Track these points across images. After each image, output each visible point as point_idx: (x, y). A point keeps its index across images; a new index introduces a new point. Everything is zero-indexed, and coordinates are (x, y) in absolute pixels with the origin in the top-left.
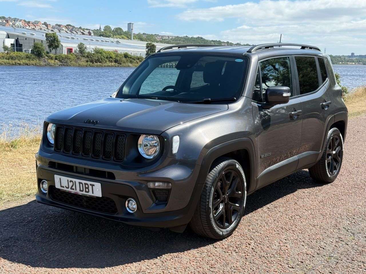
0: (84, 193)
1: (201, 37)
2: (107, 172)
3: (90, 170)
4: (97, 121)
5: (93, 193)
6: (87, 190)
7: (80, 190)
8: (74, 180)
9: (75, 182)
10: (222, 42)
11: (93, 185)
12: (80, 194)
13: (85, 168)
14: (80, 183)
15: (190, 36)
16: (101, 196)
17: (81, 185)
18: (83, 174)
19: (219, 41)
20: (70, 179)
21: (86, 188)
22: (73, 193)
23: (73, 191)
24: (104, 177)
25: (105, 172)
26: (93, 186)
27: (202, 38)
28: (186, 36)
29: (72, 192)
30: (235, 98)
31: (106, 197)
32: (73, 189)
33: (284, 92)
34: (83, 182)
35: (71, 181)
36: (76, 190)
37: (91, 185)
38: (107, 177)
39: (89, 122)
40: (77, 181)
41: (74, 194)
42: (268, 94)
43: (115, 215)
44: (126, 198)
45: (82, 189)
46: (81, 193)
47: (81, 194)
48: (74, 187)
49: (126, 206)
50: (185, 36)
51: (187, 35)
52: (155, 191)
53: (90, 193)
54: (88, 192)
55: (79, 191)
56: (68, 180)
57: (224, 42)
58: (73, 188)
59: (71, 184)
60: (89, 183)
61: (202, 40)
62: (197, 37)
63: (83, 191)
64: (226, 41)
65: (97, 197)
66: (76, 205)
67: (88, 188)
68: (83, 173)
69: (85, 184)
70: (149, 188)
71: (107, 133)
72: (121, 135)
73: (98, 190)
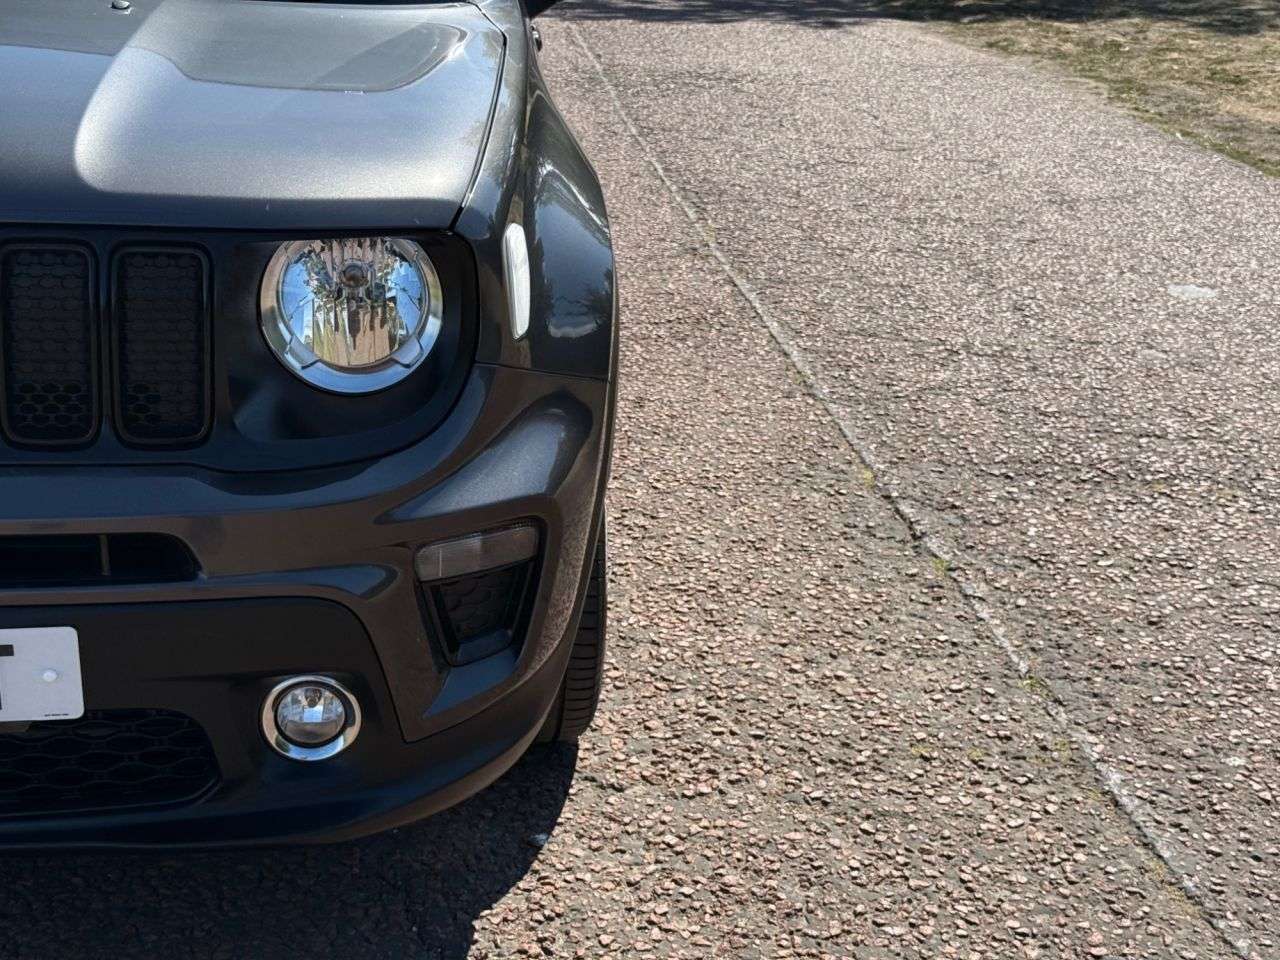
16: (73, 709)
70: (425, 582)
71: (16, 253)
72: (155, 255)
73: (49, 676)
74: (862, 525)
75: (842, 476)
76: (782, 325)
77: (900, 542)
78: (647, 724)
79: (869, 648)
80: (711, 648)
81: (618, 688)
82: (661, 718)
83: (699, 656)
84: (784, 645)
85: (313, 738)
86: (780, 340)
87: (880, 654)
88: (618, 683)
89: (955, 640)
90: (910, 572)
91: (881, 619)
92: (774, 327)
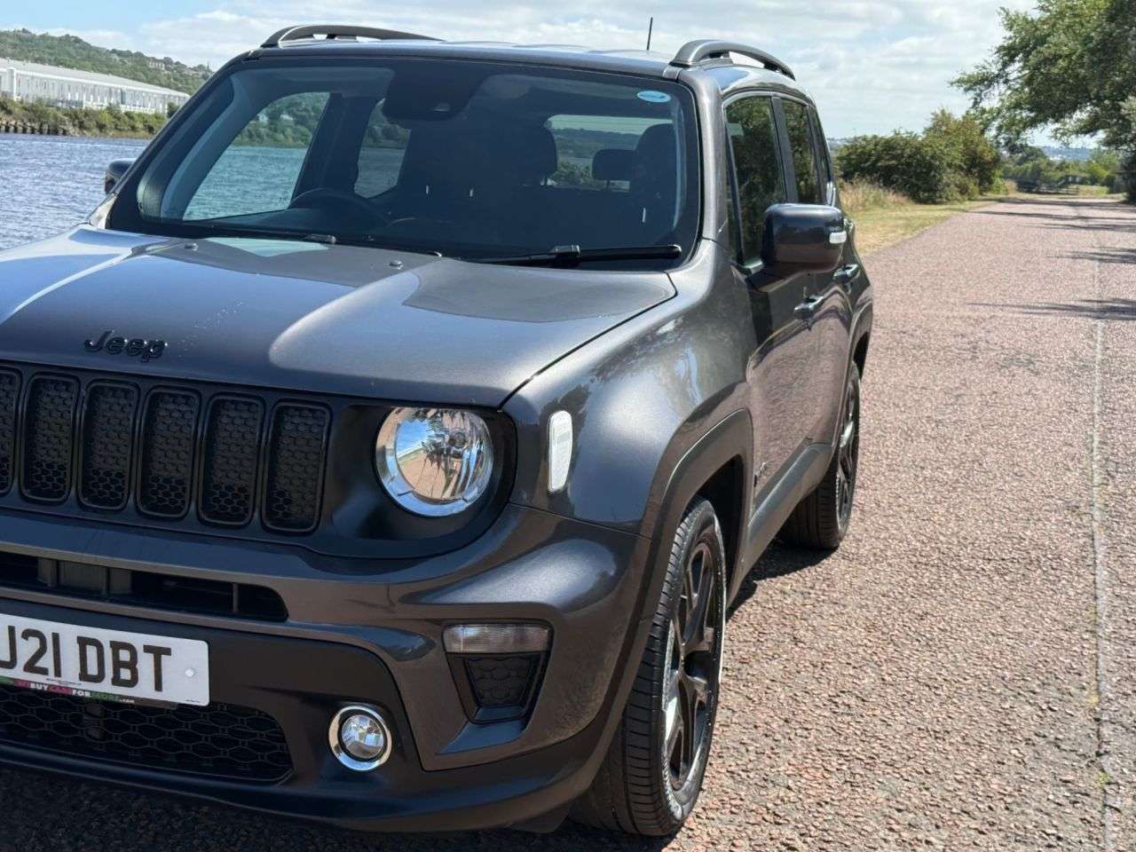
0: (106, 687)
1: (76, 37)
2: (235, 588)
3: (137, 576)
4: (162, 343)
5: (158, 687)
6: (125, 674)
7: (84, 676)
8: (47, 627)
9: (56, 637)
10: (148, 59)
11: (158, 653)
12: (81, 694)
13: (109, 570)
14: (83, 642)
15: (38, 32)
16: (202, 699)
17: (92, 652)
18: (99, 599)
19: (139, 55)
20: (22, 623)
21: (118, 665)
22: (39, 688)
23: (38, 681)
24: (222, 608)
25: (227, 586)
26: (164, 657)
27: (77, 40)
28: (24, 31)
29: (33, 686)
30: (680, 249)
31: (229, 706)
32: (44, 671)
33: (832, 229)
34: (106, 636)
35: (27, 634)
36: (58, 673)
37: (148, 649)
38: (235, 609)
39: (114, 346)
40: (70, 633)
41: (41, 693)
42: (775, 233)
43: (276, 789)
44: (328, 705)
45: (93, 669)
46: (85, 689)
47: (88, 695)
48: (47, 661)
49: (333, 741)
50: (19, 31)
51: (26, 28)
52: (474, 664)
53: (144, 690)
54: (133, 682)
55: (77, 680)
56: (12, 630)
57: (154, 60)
58: (40, 664)
59: (27, 649)
60: (139, 640)
61: (80, 48)
62: (64, 34)
63: (99, 678)
64: (160, 57)
65: (181, 705)
66: (48, 741)
67: (132, 665)
68: (99, 592)
69: (116, 646)
70: (451, 653)
71: (224, 401)
72: (301, 409)
73: (189, 673)
74: (1052, 738)
75: (1066, 697)
76: (1111, 574)
77: (1080, 756)
78: (734, 841)
79: (973, 826)
80: (832, 800)
81: (732, 812)
82: (750, 839)
83: (818, 804)
84: (899, 810)
85: (365, 755)
86: (1098, 586)
87: (982, 833)
88: (733, 809)
89: (1061, 835)
90: (1064, 778)
91: (1007, 809)
92: (1102, 574)
